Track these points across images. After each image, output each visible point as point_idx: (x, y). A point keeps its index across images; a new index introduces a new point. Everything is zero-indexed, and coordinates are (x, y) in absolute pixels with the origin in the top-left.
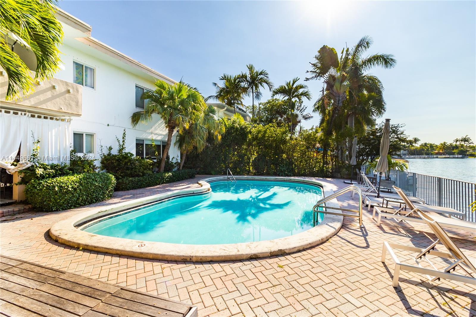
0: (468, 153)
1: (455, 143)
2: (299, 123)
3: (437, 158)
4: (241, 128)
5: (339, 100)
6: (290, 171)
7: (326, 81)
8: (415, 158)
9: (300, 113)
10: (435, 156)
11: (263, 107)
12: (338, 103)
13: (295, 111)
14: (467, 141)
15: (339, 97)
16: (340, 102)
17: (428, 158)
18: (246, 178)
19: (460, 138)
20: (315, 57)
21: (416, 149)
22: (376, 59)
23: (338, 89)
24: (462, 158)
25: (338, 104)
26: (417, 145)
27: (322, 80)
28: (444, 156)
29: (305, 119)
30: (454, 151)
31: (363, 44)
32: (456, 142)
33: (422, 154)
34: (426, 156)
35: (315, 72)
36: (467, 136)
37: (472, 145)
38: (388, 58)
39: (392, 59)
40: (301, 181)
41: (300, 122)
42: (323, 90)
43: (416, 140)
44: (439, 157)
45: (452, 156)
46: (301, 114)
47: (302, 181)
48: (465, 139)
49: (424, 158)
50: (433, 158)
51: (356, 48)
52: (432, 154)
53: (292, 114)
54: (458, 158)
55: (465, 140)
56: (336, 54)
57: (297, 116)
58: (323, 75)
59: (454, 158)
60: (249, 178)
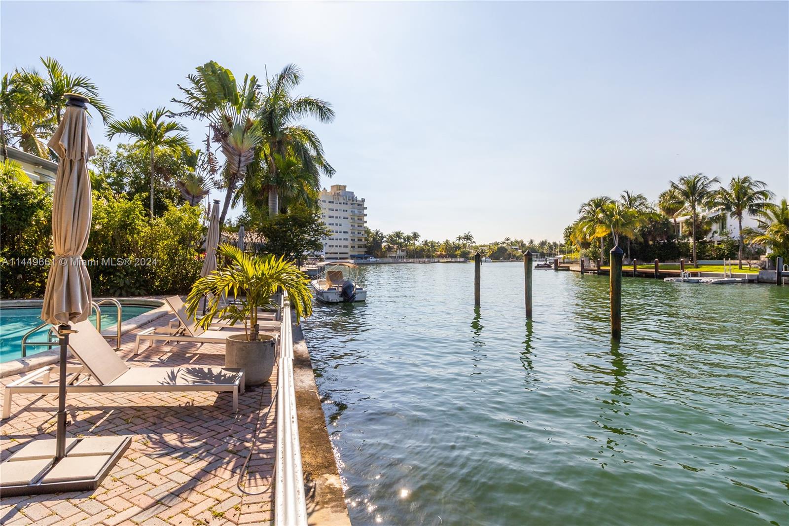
0: (471, 256)
1: (457, 242)
2: (207, 196)
3: (439, 262)
4: (15, 196)
5: (240, 161)
6: (141, 285)
7: (213, 124)
8: (413, 263)
9: (208, 175)
10: (436, 260)
11: (126, 154)
12: (237, 165)
13: (198, 171)
14: (470, 239)
15: (240, 156)
16: (242, 165)
17: (429, 262)
18: (18, 305)
19: (462, 235)
20: (189, 77)
21: (416, 249)
22: (307, 104)
23: (239, 143)
24: (464, 262)
25: (239, 168)
26: (418, 243)
27: (206, 121)
28: (446, 260)
29: (218, 188)
30: (456, 253)
31: (288, 75)
32: (459, 240)
33: (422, 257)
34: (427, 260)
35: (190, 104)
36: (469, 232)
37: (474, 245)
38: (324, 107)
39: (329, 110)
40: (141, 303)
41: (207, 192)
42: (208, 139)
43: (415, 236)
44: (440, 261)
45: (453, 260)
46: (211, 177)
47: (144, 303)
48: (467, 236)
49: (424, 263)
50: (434, 262)
51: (280, 79)
52: (433, 257)
53: (191, 177)
54: (460, 262)
55: (468, 238)
56: (234, 81)
57: (201, 180)
58: (208, 112)
59: (456, 262)
60: (26, 305)
